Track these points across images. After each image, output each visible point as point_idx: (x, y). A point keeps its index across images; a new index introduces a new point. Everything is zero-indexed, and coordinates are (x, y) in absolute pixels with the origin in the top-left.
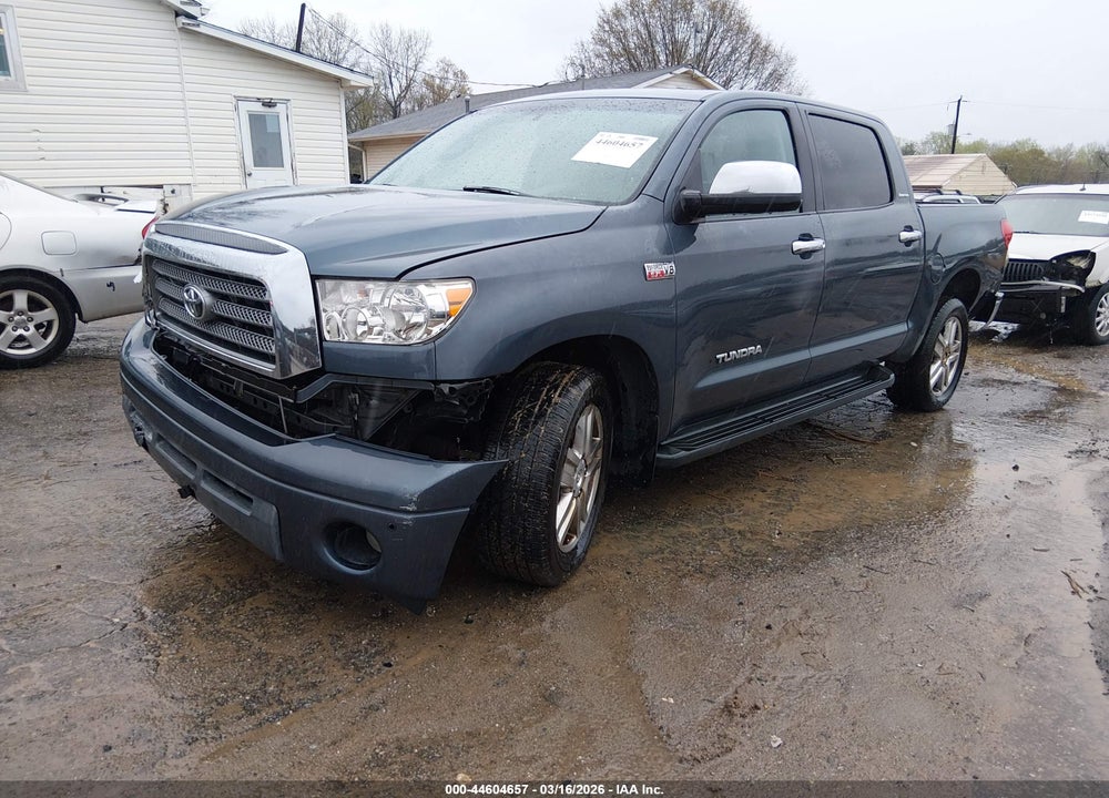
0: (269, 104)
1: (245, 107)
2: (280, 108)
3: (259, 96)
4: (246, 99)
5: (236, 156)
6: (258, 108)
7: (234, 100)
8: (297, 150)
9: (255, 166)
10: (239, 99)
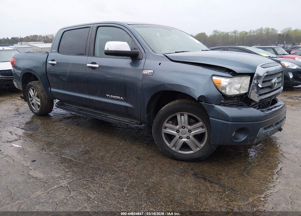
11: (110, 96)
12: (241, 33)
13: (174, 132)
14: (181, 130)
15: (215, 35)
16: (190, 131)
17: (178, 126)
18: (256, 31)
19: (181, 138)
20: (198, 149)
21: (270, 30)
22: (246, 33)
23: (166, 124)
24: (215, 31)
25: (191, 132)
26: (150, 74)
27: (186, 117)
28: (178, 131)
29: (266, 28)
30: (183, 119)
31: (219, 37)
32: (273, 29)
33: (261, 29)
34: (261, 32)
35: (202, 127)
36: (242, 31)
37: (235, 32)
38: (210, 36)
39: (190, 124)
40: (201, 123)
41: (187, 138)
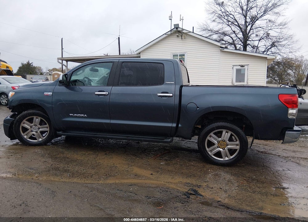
0: (242, 66)
1: (235, 68)
2: (246, 67)
3: (240, 64)
4: (236, 66)
5: (231, 80)
6: (239, 67)
7: (232, 66)
8: (249, 78)
9: (236, 82)
10: (234, 66)
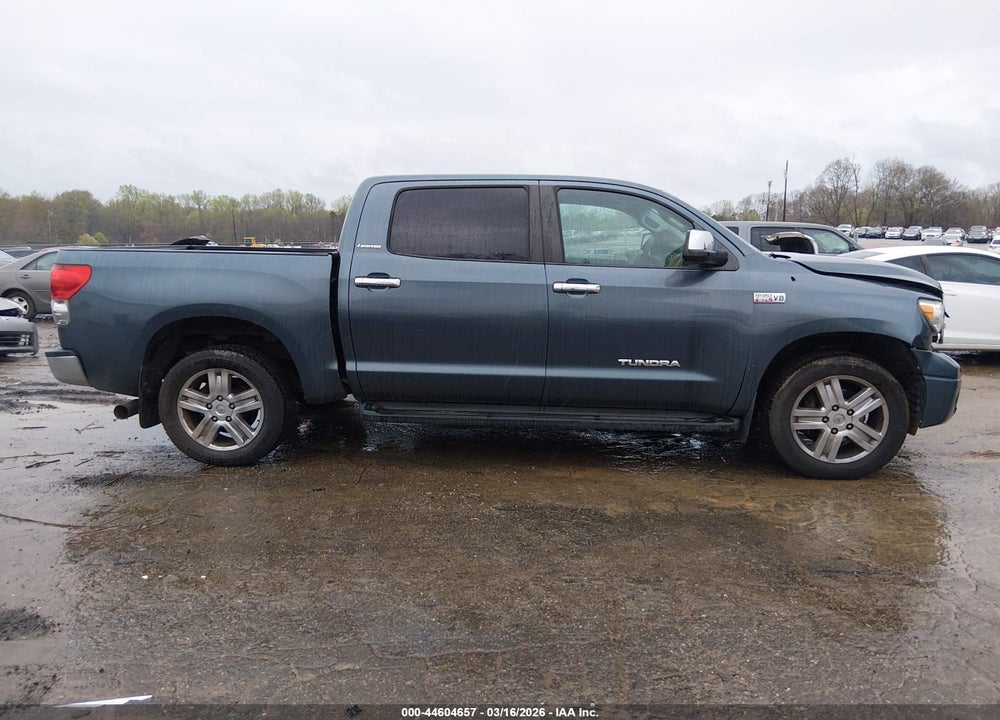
11: (633, 362)
12: (219, 202)
13: (819, 424)
14: (831, 415)
15: (126, 203)
16: (851, 412)
17: (823, 409)
18: (264, 199)
19: (835, 431)
20: (875, 444)
21: (304, 200)
22: (233, 202)
23: (797, 412)
24: (129, 189)
25: (853, 412)
26: (778, 301)
27: (837, 385)
28: (825, 419)
29: (290, 192)
30: (830, 391)
31: (143, 210)
32: (311, 198)
33: (278, 195)
34: (279, 203)
35: (874, 397)
36: (220, 195)
37: (197, 197)
38: (112, 203)
39: (848, 396)
40: (869, 391)
41: (847, 428)
